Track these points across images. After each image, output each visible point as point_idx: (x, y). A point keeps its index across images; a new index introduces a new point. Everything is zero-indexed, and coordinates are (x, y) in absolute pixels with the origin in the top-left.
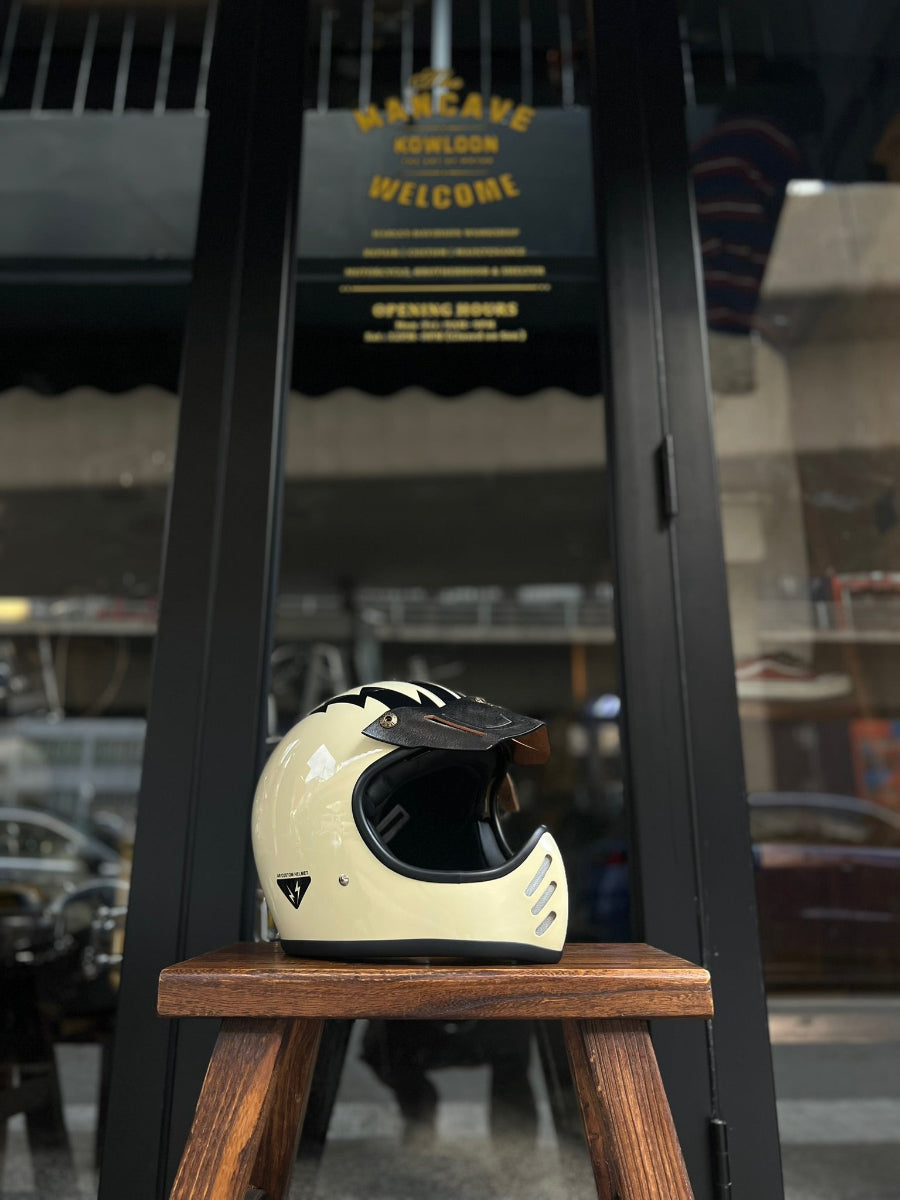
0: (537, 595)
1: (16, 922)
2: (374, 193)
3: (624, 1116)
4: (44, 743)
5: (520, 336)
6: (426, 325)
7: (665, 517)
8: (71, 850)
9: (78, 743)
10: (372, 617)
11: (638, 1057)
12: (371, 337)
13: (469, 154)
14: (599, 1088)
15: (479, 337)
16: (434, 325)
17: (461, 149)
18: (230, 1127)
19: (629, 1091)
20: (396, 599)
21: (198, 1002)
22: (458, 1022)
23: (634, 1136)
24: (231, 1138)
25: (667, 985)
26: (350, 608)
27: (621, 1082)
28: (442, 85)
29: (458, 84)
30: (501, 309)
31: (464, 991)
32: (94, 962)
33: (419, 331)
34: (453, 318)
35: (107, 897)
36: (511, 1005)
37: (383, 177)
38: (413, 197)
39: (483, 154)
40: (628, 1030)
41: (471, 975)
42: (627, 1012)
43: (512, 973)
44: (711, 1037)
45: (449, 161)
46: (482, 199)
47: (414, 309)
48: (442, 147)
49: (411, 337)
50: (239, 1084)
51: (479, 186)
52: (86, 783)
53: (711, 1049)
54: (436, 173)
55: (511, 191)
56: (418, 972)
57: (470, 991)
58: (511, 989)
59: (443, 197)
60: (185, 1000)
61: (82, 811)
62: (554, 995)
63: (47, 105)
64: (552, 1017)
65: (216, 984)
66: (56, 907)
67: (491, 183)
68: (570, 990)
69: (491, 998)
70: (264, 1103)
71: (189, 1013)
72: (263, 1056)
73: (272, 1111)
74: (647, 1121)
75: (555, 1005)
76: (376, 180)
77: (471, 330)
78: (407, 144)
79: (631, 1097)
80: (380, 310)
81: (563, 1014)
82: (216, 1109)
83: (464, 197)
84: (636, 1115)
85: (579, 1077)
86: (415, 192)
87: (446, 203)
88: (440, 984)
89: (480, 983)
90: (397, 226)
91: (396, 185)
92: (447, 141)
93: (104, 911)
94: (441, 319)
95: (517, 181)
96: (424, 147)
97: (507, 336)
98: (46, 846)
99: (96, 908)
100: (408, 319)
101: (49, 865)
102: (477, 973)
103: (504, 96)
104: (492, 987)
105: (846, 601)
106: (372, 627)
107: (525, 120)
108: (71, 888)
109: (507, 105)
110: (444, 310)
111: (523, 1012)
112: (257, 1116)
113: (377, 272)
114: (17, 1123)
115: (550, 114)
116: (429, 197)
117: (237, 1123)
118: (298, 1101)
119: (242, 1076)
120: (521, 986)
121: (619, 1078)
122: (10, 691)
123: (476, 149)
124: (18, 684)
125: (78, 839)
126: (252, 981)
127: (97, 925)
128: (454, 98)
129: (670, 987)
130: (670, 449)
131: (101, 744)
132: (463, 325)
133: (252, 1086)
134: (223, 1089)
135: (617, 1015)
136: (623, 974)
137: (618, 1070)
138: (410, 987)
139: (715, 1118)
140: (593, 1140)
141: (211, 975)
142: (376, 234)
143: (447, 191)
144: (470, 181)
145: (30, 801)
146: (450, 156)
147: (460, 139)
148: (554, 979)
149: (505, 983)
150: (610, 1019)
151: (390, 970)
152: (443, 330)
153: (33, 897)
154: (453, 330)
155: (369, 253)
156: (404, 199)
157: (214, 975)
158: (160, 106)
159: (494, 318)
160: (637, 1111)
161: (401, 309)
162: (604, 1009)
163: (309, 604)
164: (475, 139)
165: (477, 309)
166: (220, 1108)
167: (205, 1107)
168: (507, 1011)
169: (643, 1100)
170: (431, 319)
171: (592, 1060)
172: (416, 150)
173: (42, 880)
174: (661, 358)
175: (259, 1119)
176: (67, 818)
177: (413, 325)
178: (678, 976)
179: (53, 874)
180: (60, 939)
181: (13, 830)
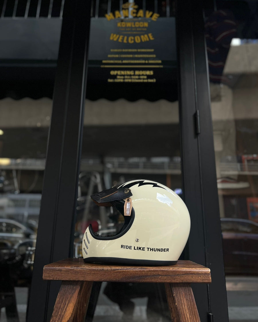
0: (157, 160)
1: (5, 251)
2: (111, 38)
3: (184, 313)
4: (14, 201)
5: (154, 80)
6: (126, 77)
7: (196, 134)
8: (21, 231)
9: (24, 201)
10: (109, 166)
11: (188, 295)
12: (110, 80)
13: (139, 27)
14: (176, 304)
15: (142, 81)
16: (129, 77)
17: (137, 26)
18: (64, 314)
19: (185, 305)
20: (116, 161)
21: (55, 276)
22: (133, 283)
23: (187, 319)
24: (64, 317)
25: (197, 273)
26: (103, 163)
27: (183, 302)
28: (131, 7)
29: (136, 7)
30: (148, 73)
31: (136, 274)
32: (27, 263)
33: (124, 79)
34: (134, 75)
35: (30, 244)
36: (150, 278)
37: (114, 34)
38: (123, 40)
39: (143, 27)
40: (185, 286)
41: (138, 269)
42: (185, 281)
43: (150, 269)
44: (208, 288)
45: (133, 29)
46: (143, 40)
47: (123, 73)
48: (131, 25)
49: (122, 81)
50: (67, 301)
51: (142, 37)
52: (26, 212)
53: (209, 292)
54: (130, 33)
55: (152, 38)
56: (121, 268)
57: (137, 274)
58: (150, 273)
59: (131, 40)
60: (51, 275)
61: (25, 220)
62: (163, 276)
63: (17, 15)
64: (162, 282)
65: (60, 270)
66: (16, 247)
67: (146, 36)
68: (167, 273)
69: (144, 276)
70: (74, 306)
71: (52, 279)
72: (74, 292)
73: (77, 309)
74: (191, 314)
75: (163, 279)
76: (112, 35)
77: (139, 79)
78: (121, 24)
79: (186, 307)
80: (113, 73)
81: (166, 281)
82: (60, 308)
83: (138, 40)
84: (187, 312)
85: (169, 300)
86: (123, 38)
87: (133, 42)
88: (128, 272)
89: (140, 271)
90: (118, 48)
91: (118, 36)
92: (133, 23)
93: (29, 248)
94: (130, 75)
95: (153, 36)
96: (126, 26)
97: (150, 81)
98: (14, 230)
99: (27, 247)
100: (121, 75)
101: (14, 235)
102: (139, 268)
103: (150, 11)
104: (144, 273)
105: (246, 163)
106: (109, 169)
107: (156, 18)
108: (21, 242)
109: (151, 13)
110: (132, 73)
111: (154, 280)
112: (72, 311)
113: (112, 62)
114: (3, 310)
115: (163, 19)
116: (127, 40)
117: (66, 313)
118: (85, 306)
119: (68, 298)
120: (153, 273)
121: (182, 301)
122: (4, 185)
123: (142, 26)
124: (6, 182)
125: (24, 228)
126: (71, 270)
127: (27, 252)
128: (135, 11)
129: (198, 274)
130: (198, 114)
131: (31, 201)
132: (137, 77)
133: (71, 302)
134: (62, 302)
135: (182, 282)
136: (184, 269)
137: (182, 299)
138: (119, 272)
139: (209, 313)
140: (173, 319)
141: (59, 268)
142: (112, 50)
143: (133, 38)
144: (140, 35)
145: (11, 217)
146: (134, 28)
147: (137, 23)
148: (163, 271)
149: (148, 271)
150: (180, 283)
151: (113, 267)
152: (131, 79)
153: (9, 244)
154: (134, 79)
155: (109, 56)
156: (120, 40)
157: (60, 268)
158: (49, 16)
159: (146, 75)
160: (188, 311)
161: (119, 72)
162: (178, 280)
163: (91, 162)
164: (141, 23)
165: (141, 73)
166: (61, 308)
167: (57, 307)
168: (148, 280)
169: (189, 307)
170: (128, 75)
171: (174, 295)
172: (124, 26)
173: (12, 239)
174: (196, 87)
175: (73, 311)
176: (21, 222)
177: (122, 77)
178: (201, 270)
179: (16, 238)
180: (17, 256)
181: (4, 225)
